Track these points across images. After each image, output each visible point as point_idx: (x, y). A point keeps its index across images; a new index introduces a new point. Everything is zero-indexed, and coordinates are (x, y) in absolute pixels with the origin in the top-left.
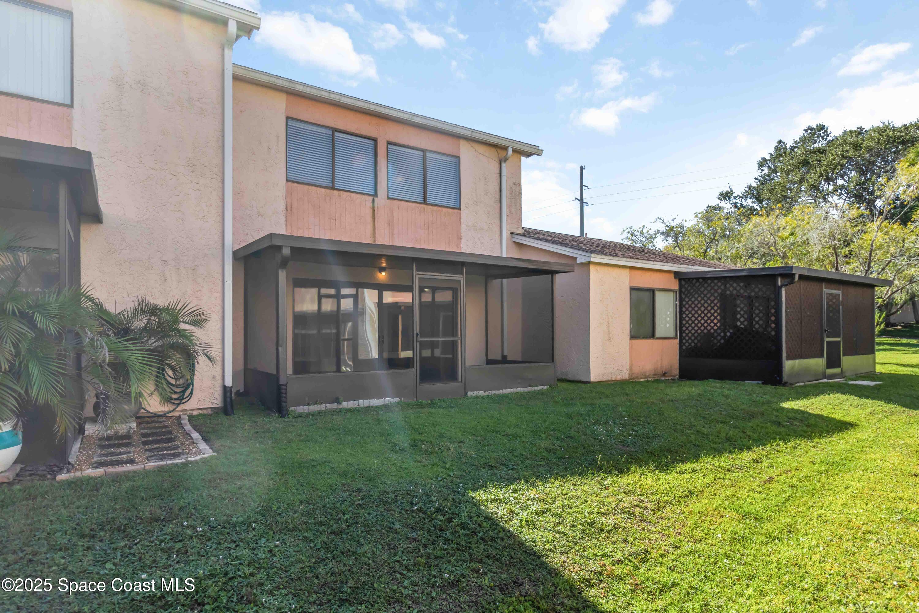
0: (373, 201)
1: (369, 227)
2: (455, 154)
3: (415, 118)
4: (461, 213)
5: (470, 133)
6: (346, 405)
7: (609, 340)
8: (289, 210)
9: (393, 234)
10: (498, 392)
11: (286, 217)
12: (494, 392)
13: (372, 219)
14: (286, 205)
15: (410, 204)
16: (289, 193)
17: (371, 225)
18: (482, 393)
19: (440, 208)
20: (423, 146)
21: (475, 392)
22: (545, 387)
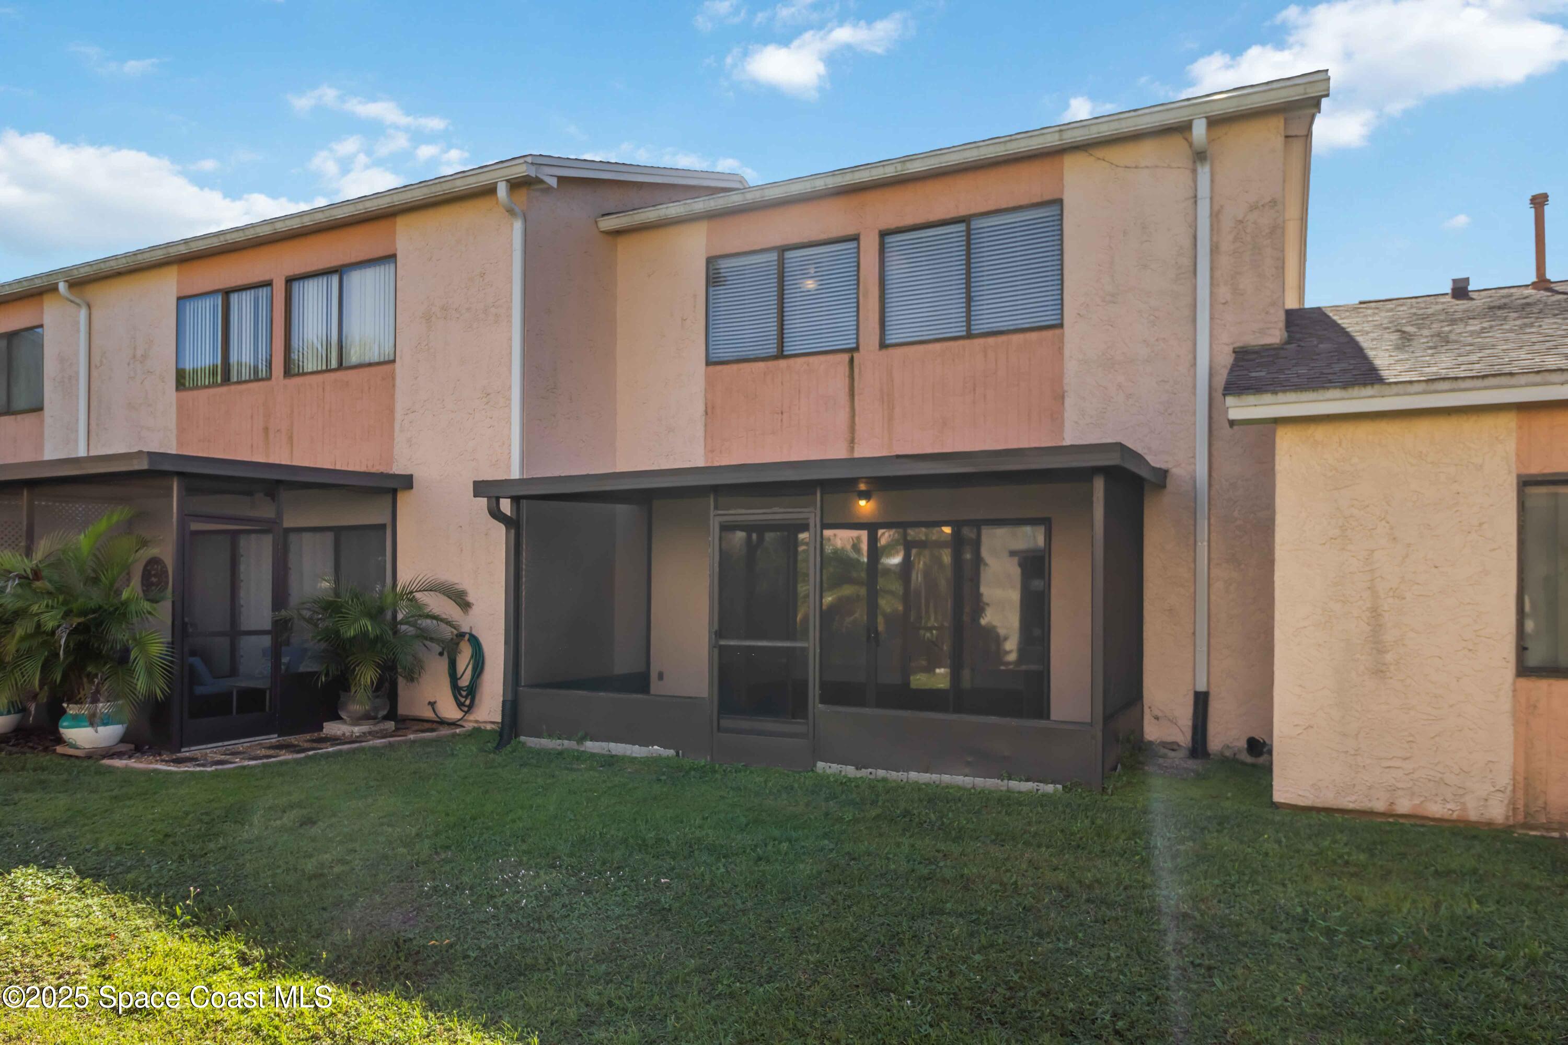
0: (852, 361)
1: (843, 416)
2: (1047, 197)
3: (909, 165)
4: (1063, 335)
5: (1057, 136)
6: (591, 746)
7: (1379, 672)
8: (709, 411)
9: (891, 418)
10: (893, 775)
11: (705, 425)
12: (881, 773)
13: (847, 398)
14: (706, 404)
15: (930, 346)
16: (710, 384)
17: (847, 409)
18: (850, 771)
19: (1003, 338)
20: (963, 211)
21: (834, 766)
22: (1049, 788)
